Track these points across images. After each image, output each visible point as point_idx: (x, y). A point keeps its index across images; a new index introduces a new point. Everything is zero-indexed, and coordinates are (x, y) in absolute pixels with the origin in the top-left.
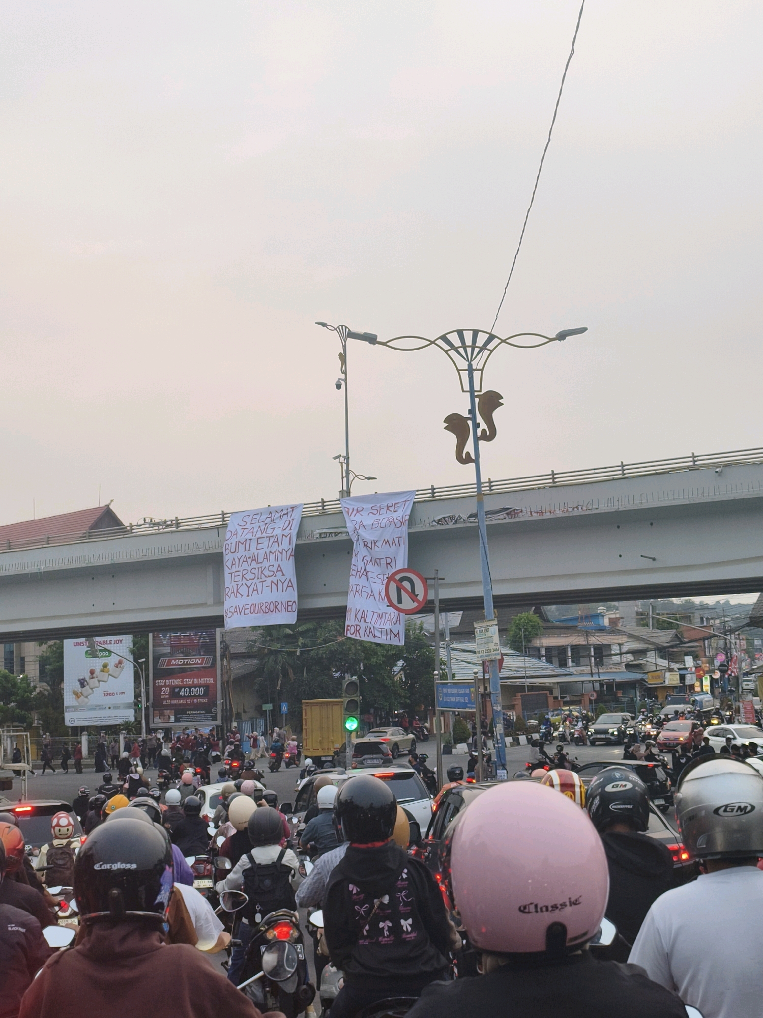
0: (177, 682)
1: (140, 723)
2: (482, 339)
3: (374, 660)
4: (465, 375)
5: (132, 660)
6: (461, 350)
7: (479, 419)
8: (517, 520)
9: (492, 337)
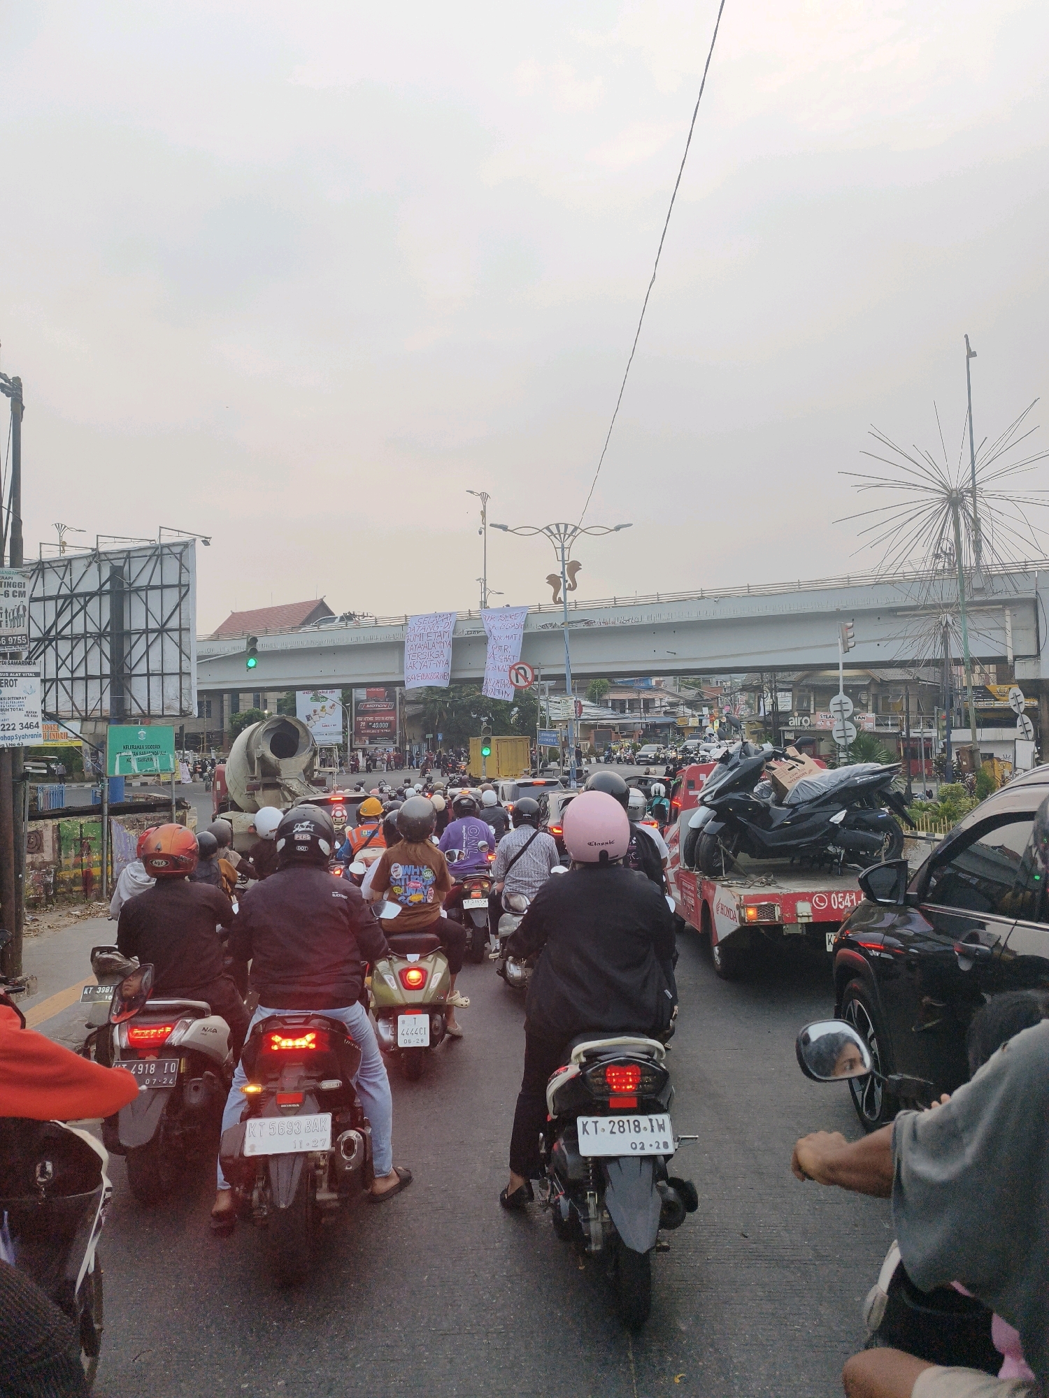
0: (371, 719)
1: (347, 744)
2: (570, 529)
3: (499, 708)
4: (559, 551)
5: (341, 704)
6: (557, 536)
7: (567, 578)
8: (592, 627)
9: (576, 528)
